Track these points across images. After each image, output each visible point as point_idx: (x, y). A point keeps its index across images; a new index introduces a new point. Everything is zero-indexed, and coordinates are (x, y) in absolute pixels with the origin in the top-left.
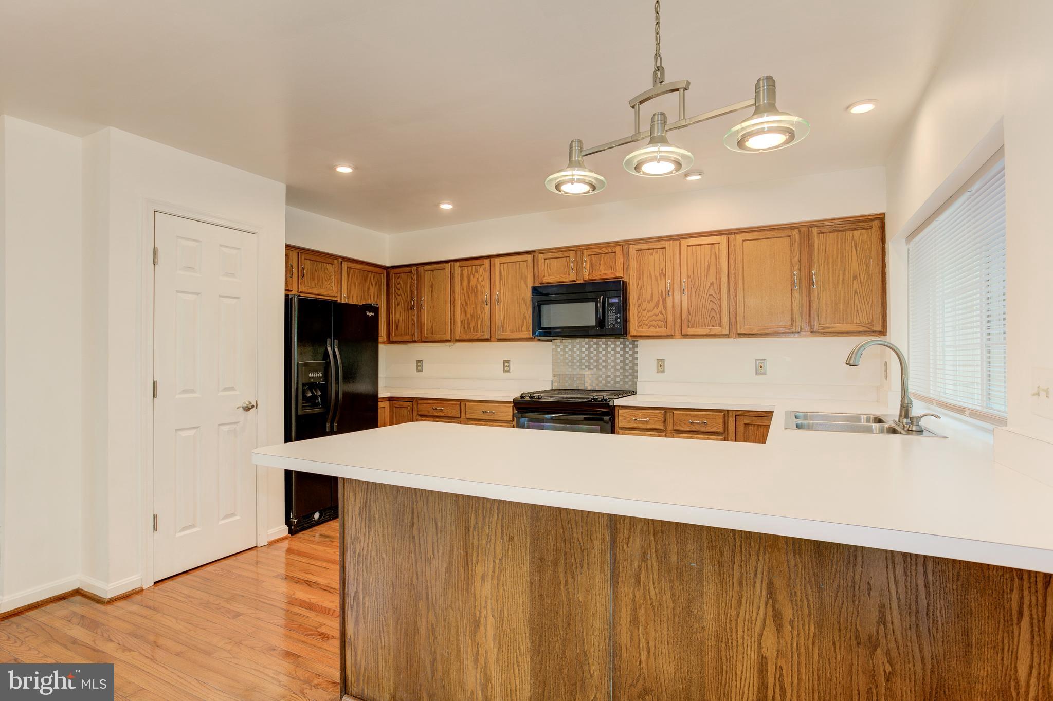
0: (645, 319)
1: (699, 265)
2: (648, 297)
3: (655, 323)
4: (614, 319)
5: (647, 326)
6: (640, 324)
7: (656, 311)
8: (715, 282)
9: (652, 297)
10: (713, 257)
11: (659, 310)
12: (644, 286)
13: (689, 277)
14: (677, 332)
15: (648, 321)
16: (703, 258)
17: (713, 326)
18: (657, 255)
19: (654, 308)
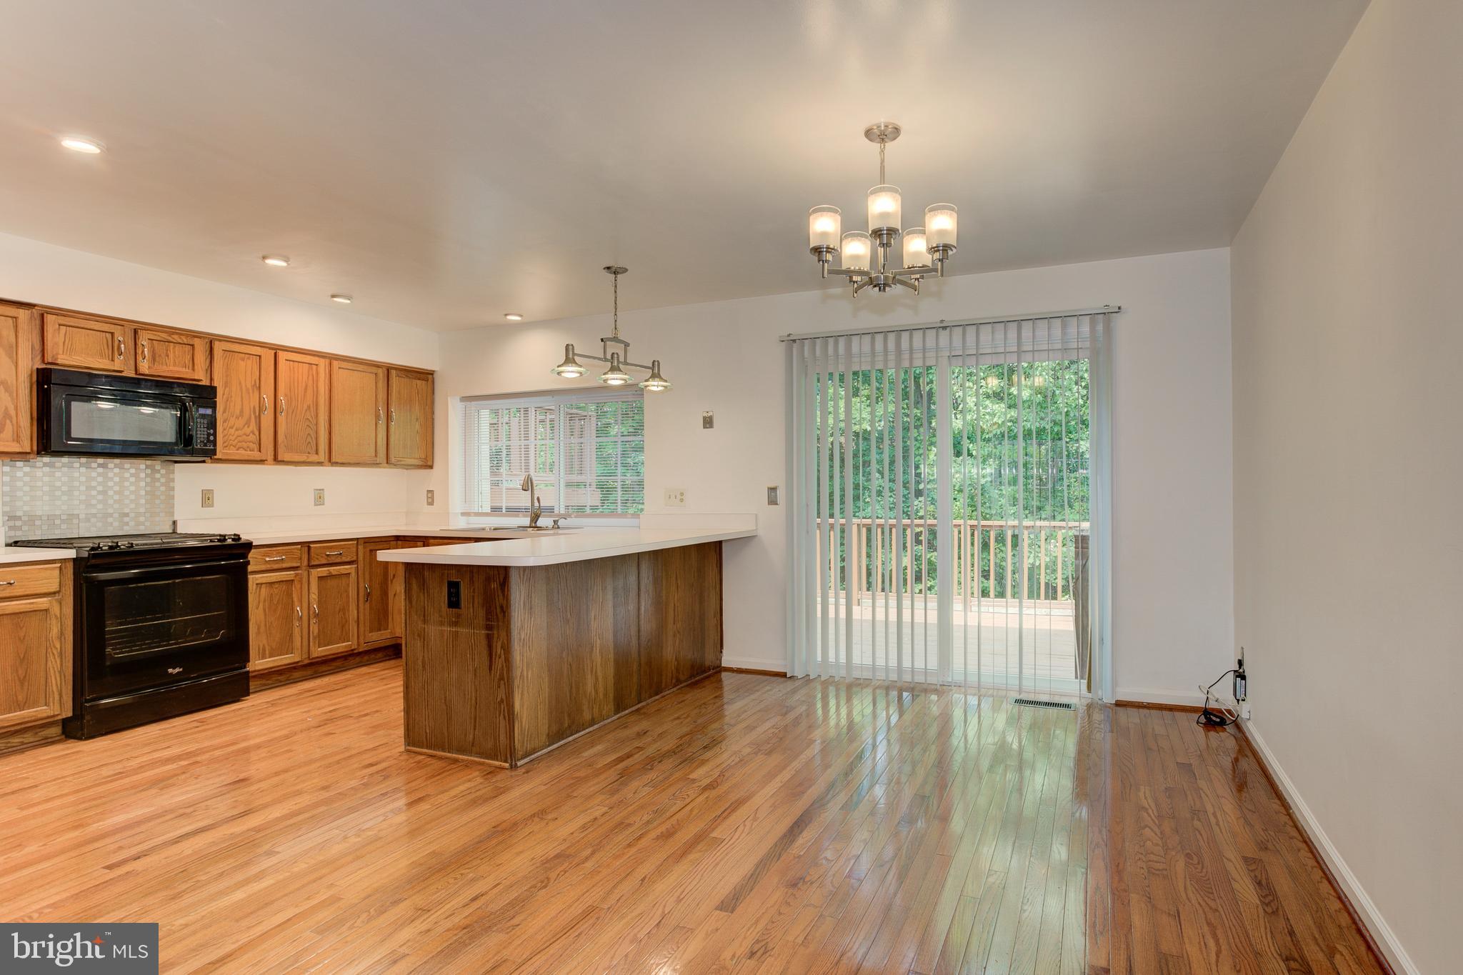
0: (233, 438)
1: (296, 384)
2: (238, 412)
3: (245, 445)
4: (206, 436)
5: (235, 446)
6: (225, 444)
7: (247, 430)
8: (312, 405)
9: (242, 412)
10: (311, 377)
11: (251, 428)
12: (231, 397)
13: (286, 395)
14: (270, 457)
15: (236, 441)
16: (300, 377)
17: (309, 453)
18: (249, 362)
19: (244, 426)
